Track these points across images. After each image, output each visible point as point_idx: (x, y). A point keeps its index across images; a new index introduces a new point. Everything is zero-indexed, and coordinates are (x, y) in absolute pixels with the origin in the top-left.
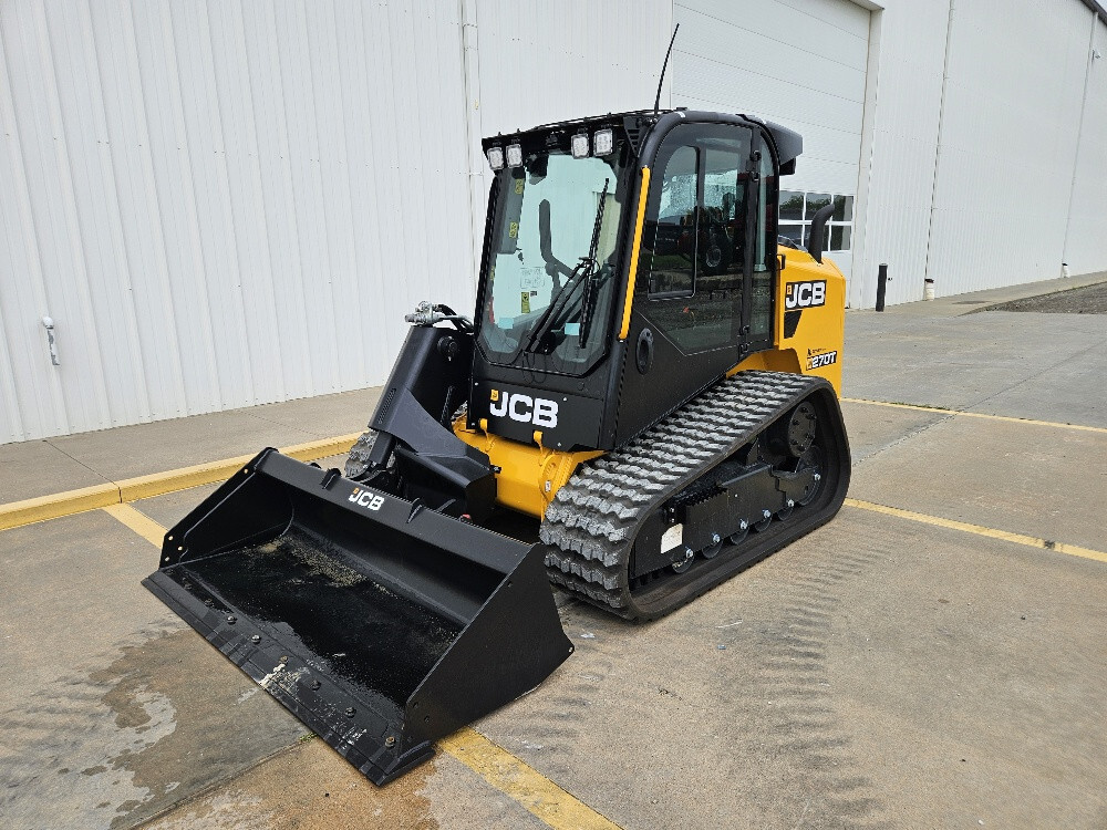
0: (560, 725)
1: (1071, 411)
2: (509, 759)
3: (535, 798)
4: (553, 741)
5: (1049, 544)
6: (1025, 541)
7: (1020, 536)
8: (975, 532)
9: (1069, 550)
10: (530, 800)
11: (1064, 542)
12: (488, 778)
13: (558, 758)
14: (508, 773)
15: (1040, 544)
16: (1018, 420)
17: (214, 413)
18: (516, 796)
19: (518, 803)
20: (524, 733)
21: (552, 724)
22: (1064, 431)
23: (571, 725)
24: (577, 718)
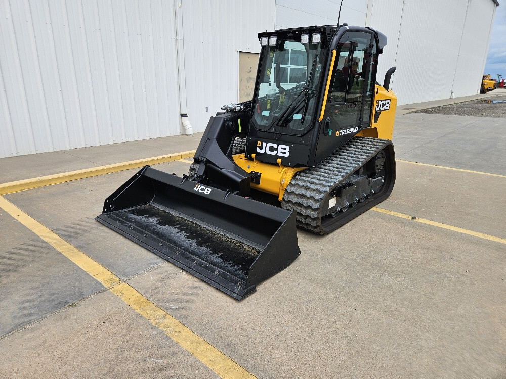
0: (188, 297)
1: (438, 160)
2: (163, 313)
3: (171, 329)
4: (183, 305)
5: (414, 218)
6: (404, 216)
7: (403, 214)
8: (385, 212)
9: (422, 221)
10: (168, 330)
11: (420, 217)
12: (152, 321)
13: (184, 312)
14: (161, 319)
15: (410, 218)
16: (415, 163)
17: (49, 152)
18: (162, 329)
19: (162, 332)
20: (172, 301)
21: (185, 297)
22: (433, 168)
23: (193, 298)
24: (197, 294)
